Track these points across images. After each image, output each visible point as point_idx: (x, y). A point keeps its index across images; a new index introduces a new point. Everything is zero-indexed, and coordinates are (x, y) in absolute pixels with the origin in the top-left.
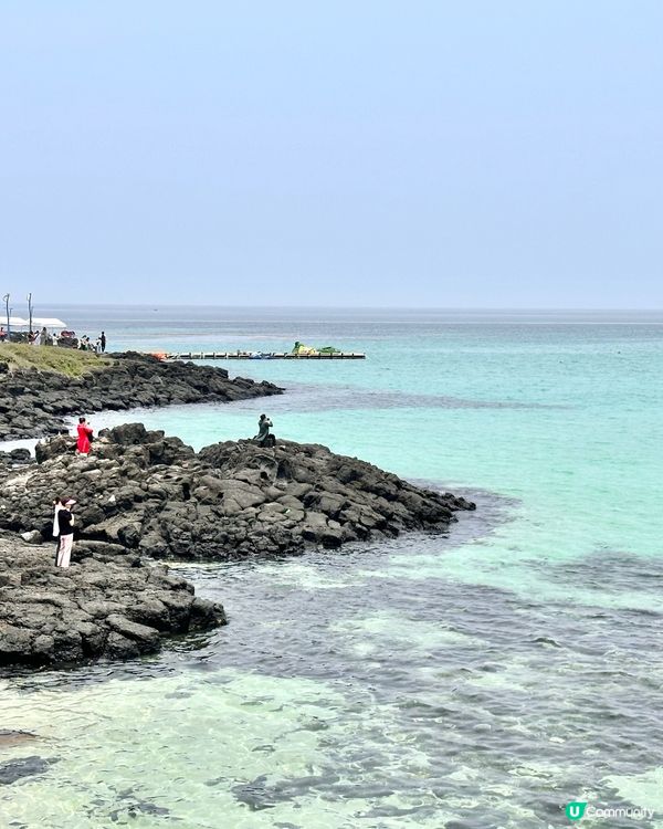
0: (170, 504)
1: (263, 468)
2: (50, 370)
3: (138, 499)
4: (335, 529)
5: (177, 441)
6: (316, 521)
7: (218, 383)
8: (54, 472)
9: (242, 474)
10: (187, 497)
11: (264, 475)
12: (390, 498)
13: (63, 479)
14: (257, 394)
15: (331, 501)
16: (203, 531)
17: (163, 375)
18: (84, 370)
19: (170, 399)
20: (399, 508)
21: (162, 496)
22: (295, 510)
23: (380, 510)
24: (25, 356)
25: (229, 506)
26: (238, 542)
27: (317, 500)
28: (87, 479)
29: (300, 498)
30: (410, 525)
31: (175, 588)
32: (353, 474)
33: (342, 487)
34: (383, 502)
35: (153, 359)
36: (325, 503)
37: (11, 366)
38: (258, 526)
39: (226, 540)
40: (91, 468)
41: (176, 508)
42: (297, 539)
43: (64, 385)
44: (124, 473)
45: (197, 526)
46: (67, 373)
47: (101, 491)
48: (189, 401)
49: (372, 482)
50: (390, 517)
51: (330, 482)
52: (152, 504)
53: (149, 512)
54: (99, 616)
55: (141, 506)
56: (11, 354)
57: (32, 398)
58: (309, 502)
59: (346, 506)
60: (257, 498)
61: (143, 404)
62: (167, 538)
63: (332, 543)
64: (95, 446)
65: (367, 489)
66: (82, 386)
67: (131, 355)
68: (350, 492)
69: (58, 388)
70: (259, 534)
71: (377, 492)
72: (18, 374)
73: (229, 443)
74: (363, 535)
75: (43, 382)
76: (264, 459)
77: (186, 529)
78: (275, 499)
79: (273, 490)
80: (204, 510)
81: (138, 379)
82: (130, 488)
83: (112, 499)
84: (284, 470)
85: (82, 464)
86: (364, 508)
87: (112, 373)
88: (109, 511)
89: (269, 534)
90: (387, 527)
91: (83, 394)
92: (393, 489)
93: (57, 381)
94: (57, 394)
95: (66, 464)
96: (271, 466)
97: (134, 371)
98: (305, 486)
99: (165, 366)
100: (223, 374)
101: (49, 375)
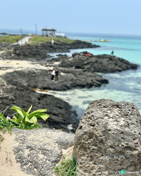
0: (94, 64)
4: (120, 69)
6: (117, 68)
18: (71, 42)
21: (93, 62)
22: (113, 66)
25: (104, 64)
29: (114, 64)
30: (131, 68)
34: (127, 65)
36: (118, 65)
42: (115, 70)
45: (99, 67)
50: (128, 67)
51: (118, 61)
54: (92, 80)
55: (90, 64)
58: (116, 64)
59: (121, 65)
60: (108, 63)
63: (120, 71)
65: (124, 63)
69: (67, 45)
74: (124, 70)
80: (100, 65)
81: (79, 44)
84: (111, 59)
86: (124, 65)
88: (85, 64)
90: (128, 69)
98: (115, 62)
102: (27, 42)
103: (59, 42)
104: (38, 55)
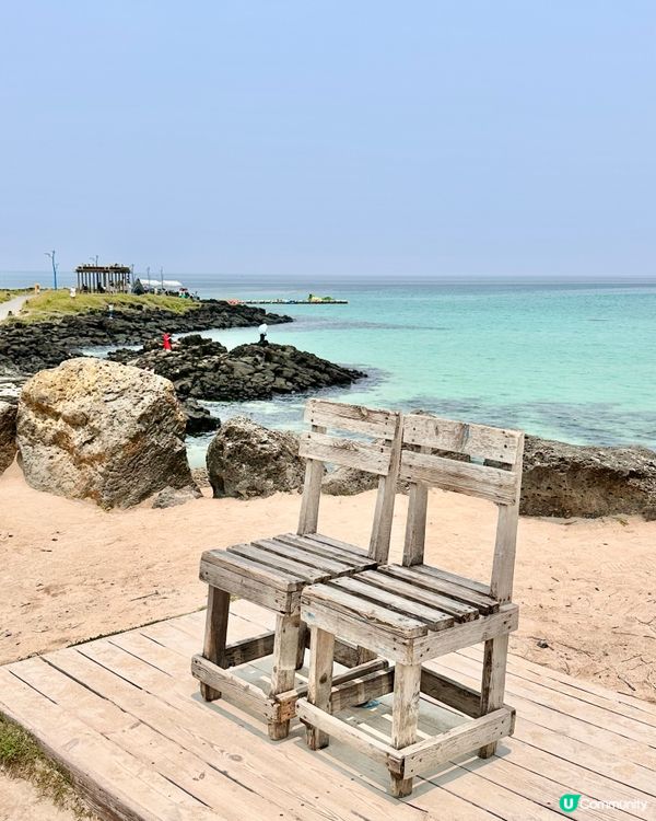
0: (206, 374)
1: (257, 357)
2: (166, 309)
3: (191, 371)
5: (218, 344)
6: (280, 382)
7: (259, 316)
8: (150, 358)
9: (244, 359)
10: (217, 370)
11: (256, 360)
12: (321, 371)
13: (154, 361)
14: (280, 322)
15: (288, 372)
16: (221, 386)
17: (227, 311)
18: (185, 309)
19: (231, 325)
20: (326, 377)
21: (204, 369)
22: (270, 377)
23: (313, 377)
24: (153, 301)
25: (237, 374)
26: (238, 392)
27: (282, 372)
28: (166, 361)
29: (273, 371)
30: (329, 384)
31: (197, 410)
32: (303, 359)
33: (296, 366)
34: (317, 373)
35: (224, 303)
36: (285, 373)
37: (144, 306)
38: (249, 384)
39: (232, 390)
40: (168, 356)
41: (210, 375)
42: (269, 390)
43: (173, 317)
44: (184, 359)
45: (218, 384)
46: (175, 311)
47: (172, 367)
48: (241, 325)
49: (313, 363)
50: (319, 380)
51: (290, 363)
52: (198, 374)
53: (196, 378)
55: (193, 375)
56: (145, 300)
57: (155, 324)
58: (278, 373)
59: (296, 375)
60: (251, 371)
61: (216, 327)
62: (203, 389)
63: (285, 392)
64: (173, 346)
65: (309, 367)
66: (184, 317)
67: (212, 301)
68: (300, 368)
69: (169, 318)
70: (249, 388)
71: (315, 368)
72: (148, 311)
73: (246, 345)
74: (304, 389)
75: (161, 315)
76: (258, 352)
77: (212, 385)
78: (260, 371)
79: (260, 367)
80: (223, 377)
81: (215, 314)
82: (188, 365)
83: (178, 371)
84: (268, 358)
85: (164, 354)
86: (306, 375)
87: (200, 311)
89: (254, 388)
90: (316, 385)
91: (183, 322)
92: (323, 367)
93: (169, 315)
94: (169, 322)
95: (156, 354)
96: (261, 356)
97: (212, 309)
98: (276, 365)
99: (230, 307)
100: (263, 311)
101: (165, 312)
102: (17, 315)
103: (140, 308)
104: (38, 354)
